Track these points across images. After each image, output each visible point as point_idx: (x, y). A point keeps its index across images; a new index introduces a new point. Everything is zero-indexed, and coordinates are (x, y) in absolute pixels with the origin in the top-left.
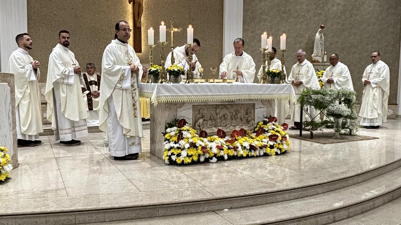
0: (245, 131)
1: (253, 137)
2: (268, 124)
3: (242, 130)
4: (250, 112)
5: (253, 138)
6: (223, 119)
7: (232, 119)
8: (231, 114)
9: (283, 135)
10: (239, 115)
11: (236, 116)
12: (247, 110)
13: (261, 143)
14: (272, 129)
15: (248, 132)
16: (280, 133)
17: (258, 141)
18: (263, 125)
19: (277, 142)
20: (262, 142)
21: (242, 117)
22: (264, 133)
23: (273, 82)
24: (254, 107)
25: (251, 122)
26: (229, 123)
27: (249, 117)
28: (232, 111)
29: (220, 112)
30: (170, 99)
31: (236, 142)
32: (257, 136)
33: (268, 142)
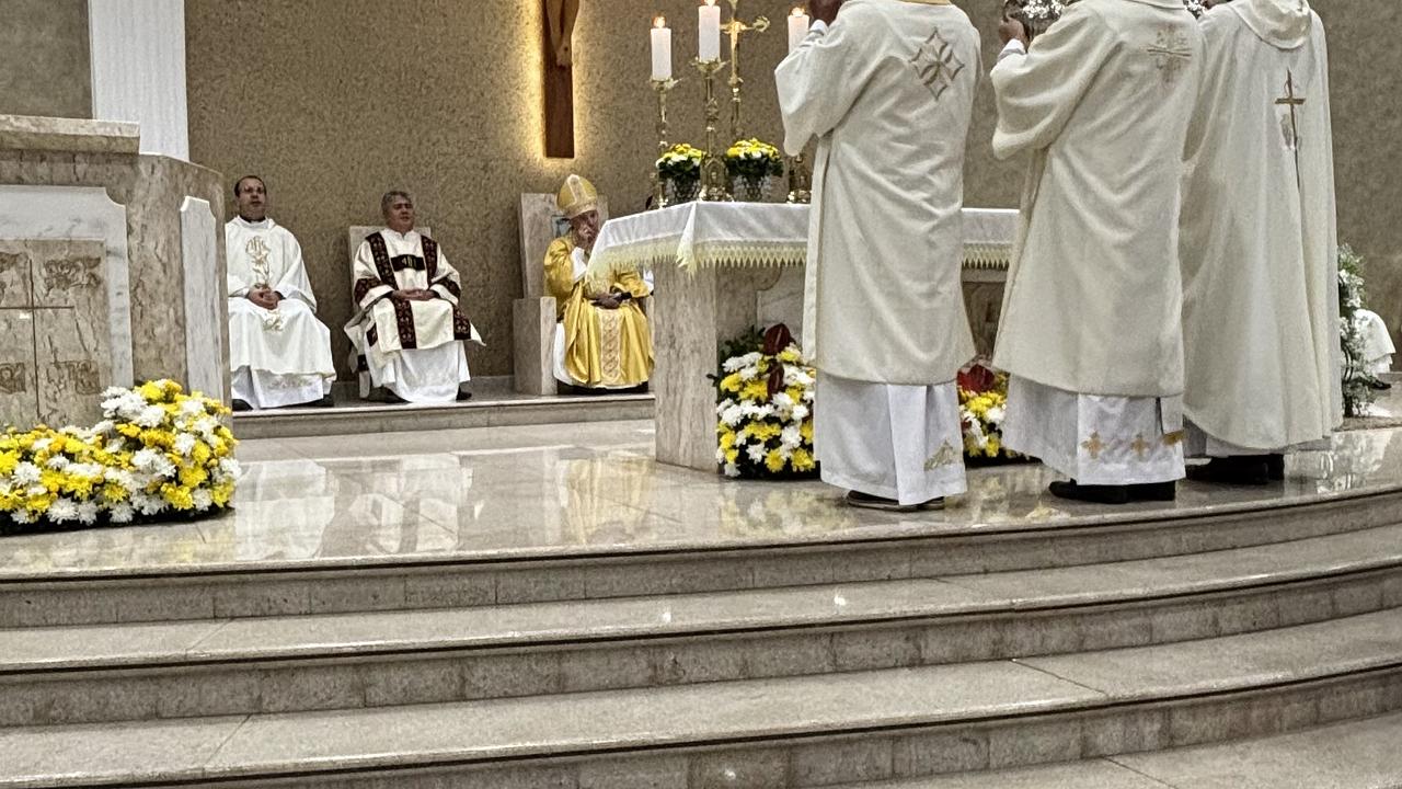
0: (989, 376)
3: (977, 370)
12: (990, 303)
15: (996, 379)
30: (737, 255)
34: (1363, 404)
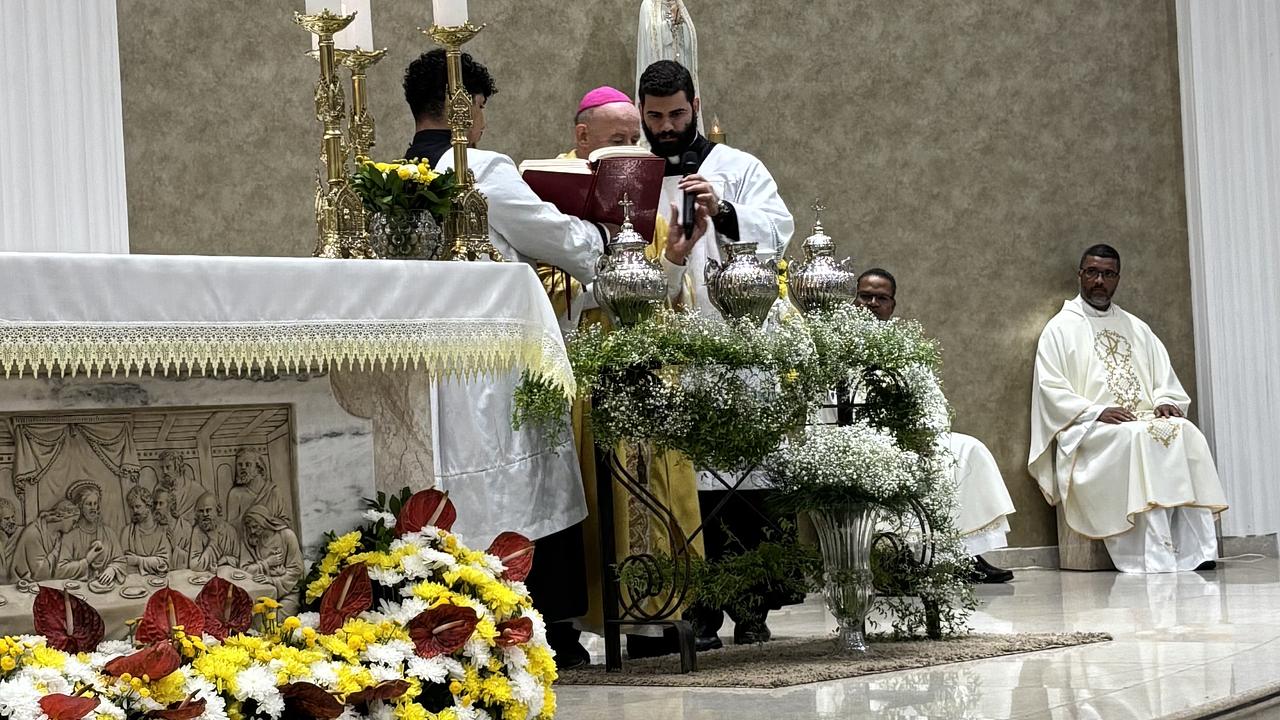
0: (242, 601)
1: (298, 634)
2: (396, 545)
3: (215, 590)
4: (261, 470)
5: (301, 645)
6: (67, 523)
7: (137, 520)
8: (127, 484)
9: (508, 613)
10: (185, 490)
11: (164, 497)
12: (241, 450)
13: (358, 670)
14: (424, 574)
15: (259, 607)
16: (486, 597)
17: (336, 658)
18: (358, 551)
19: (469, 659)
20: (367, 664)
21: (210, 502)
22: (375, 607)
23: (402, 247)
24: (285, 427)
25: (274, 540)
26: (118, 552)
27: (254, 503)
28: (131, 460)
29: (43, 471)
31: (185, 671)
32: (327, 628)
33: (405, 662)
34: (957, 612)
